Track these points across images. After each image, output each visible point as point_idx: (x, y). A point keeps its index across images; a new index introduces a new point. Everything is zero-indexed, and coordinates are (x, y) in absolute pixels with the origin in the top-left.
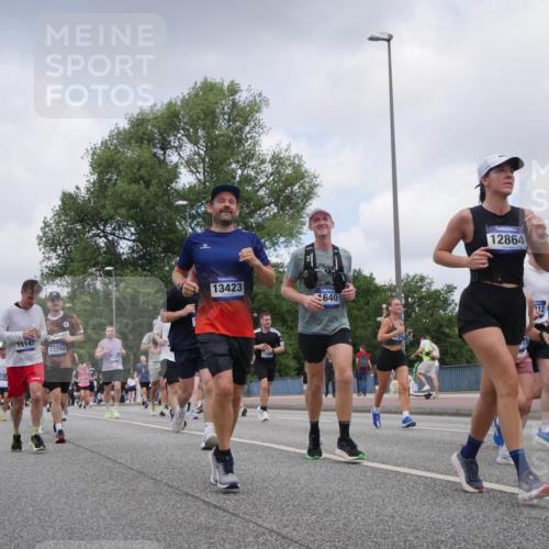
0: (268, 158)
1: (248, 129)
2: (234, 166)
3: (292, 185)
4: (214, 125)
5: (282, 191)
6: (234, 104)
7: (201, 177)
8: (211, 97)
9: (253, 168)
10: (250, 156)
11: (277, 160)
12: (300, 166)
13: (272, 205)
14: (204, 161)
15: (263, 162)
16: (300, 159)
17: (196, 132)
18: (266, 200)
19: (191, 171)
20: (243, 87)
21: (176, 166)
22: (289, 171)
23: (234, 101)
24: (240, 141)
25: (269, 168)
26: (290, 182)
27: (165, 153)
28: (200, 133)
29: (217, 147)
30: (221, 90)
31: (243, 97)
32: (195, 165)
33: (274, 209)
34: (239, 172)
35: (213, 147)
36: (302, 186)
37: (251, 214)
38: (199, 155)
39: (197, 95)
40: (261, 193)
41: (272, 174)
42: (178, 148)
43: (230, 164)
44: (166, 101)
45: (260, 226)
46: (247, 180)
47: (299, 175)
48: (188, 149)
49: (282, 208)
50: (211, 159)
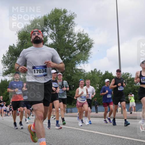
0: (77, 34)
1: (70, 25)
2: (66, 37)
3: (85, 43)
4: (59, 24)
5: (82, 45)
6: (65, 17)
7: (55, 41)
8: (58, 14)
9: (72, 37)
10: (71, 34)
11: (79, 35)
12: (87, 37)
13: (78, 50)
14: (56, 35)
15: (75, 35)
16: (87, 35)
17: (53, 26)
18: (77, 48)
19: (51, 39)
20: (68, 11)
21: (47, 37)
22: (84, 39)
23: (65, 15)
24: (67, 29)
25: (77, 38)
26: (84, 42)
27: (43, 33)
28: (54, 26)
29: (60, 31)
30: (61, 12)
31: (68, 14)
32: (53, 37)
33: (79, 51)
34: (67, 39)
35: (58, 31)
36: (88, 43)
37: (71, 53)
38: (54, 33)
39: (53, 14)
40: (75, 46)
41: (78, 40)
42: (47, 31)
43: (64, 36)
44: (43, 16)
45: (74, 57)
46: (70, 41)
47: (87, 40)
48: (51, 31)
49: (81, 51)
50: (58, 34)
